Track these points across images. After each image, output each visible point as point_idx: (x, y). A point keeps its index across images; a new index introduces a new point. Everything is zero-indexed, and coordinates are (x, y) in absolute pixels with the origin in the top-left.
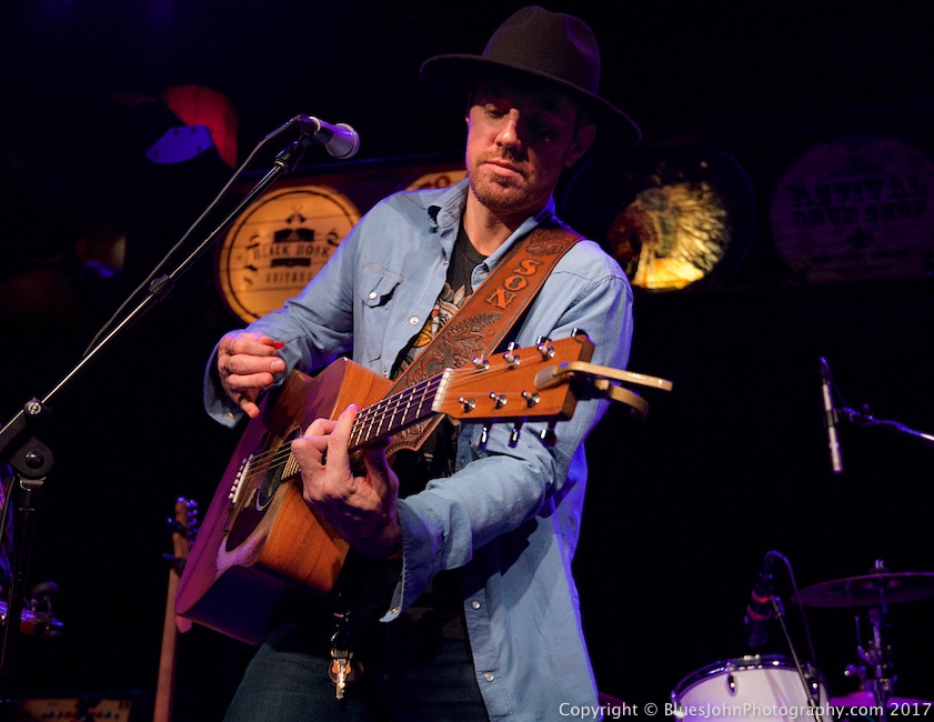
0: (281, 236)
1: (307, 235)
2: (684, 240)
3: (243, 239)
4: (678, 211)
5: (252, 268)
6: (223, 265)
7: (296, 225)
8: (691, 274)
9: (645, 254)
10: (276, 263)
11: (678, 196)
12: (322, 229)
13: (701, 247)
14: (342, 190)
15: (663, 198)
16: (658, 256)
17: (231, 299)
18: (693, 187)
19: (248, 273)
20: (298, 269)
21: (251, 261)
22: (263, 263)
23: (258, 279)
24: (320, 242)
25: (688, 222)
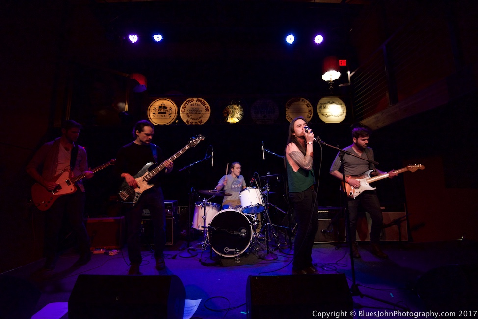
0: (160, 108)
1: (165, 108)
2: (236, 114)
3: (152, 108)
4: (235, 109)
5: (154, 113)
6: (148, 113)
7: (163, 106)
8: (237, 121)
9: (229, 117)
10: (159, 113)
11: (235, 106)
12: (168, 107)
13: (239, 116)
14: (173, 100)
15: (233, 107)
16: (232, 117)
17: (150, 119)
18: (238, 105)
19: (154, 115)
20: (164, 115)
21: (154, 112)
22: (156, 113)
23: (156, 116)
24: (168, 109)
25: (237, 111)
